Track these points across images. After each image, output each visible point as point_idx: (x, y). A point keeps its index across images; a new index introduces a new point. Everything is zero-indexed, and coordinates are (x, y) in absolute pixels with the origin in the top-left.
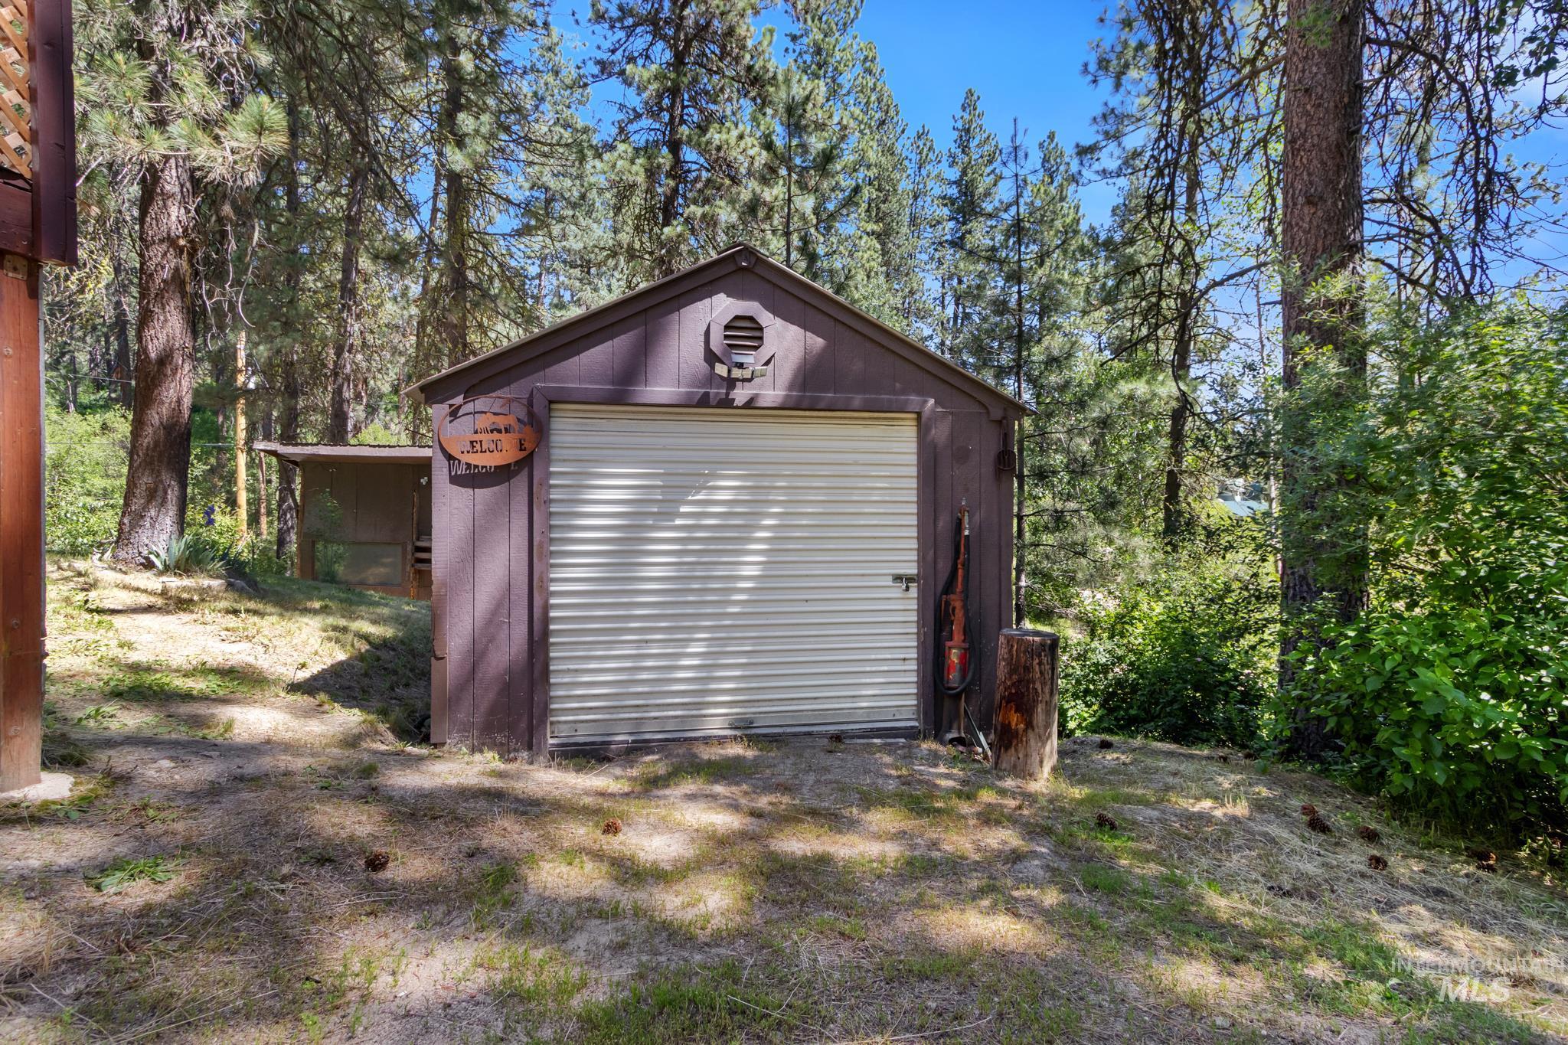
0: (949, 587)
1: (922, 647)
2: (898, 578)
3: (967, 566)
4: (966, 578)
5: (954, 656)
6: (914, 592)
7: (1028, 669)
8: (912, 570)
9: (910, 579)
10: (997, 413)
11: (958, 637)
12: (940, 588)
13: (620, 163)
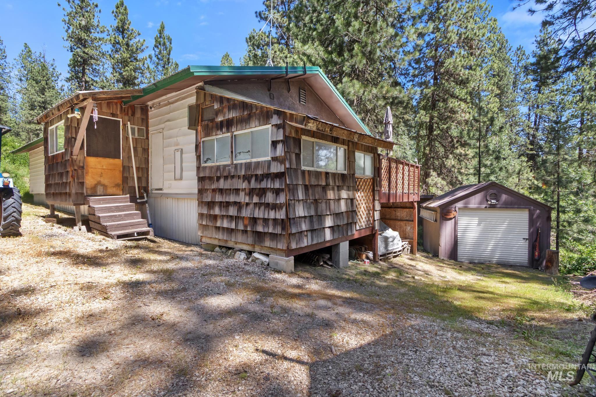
0: (536, 241)
1: (529, 252)
2: (524, 239)
3: (540, 238)
4: (540, 239)
5: (537, 254)
6: (527, 241)
7: (552, 256)
8: (527, 237)
9: (527, 239)
10: (547, 209)
11: (537, 250)
12: (534, 241)
13: (422, 117)
